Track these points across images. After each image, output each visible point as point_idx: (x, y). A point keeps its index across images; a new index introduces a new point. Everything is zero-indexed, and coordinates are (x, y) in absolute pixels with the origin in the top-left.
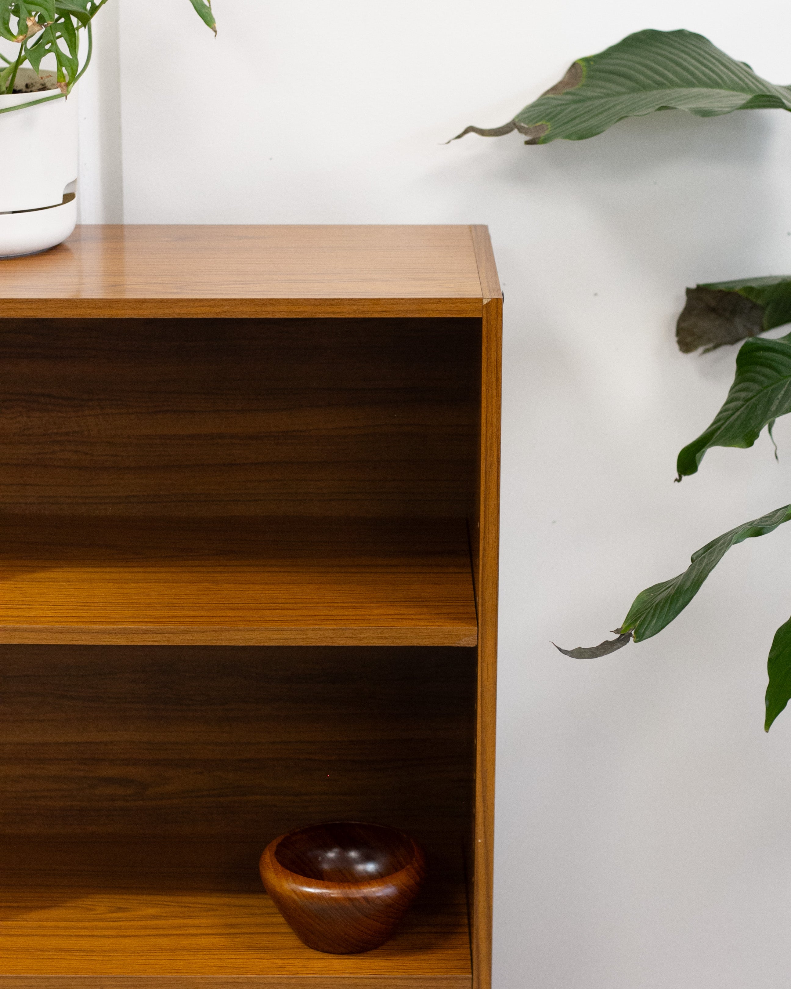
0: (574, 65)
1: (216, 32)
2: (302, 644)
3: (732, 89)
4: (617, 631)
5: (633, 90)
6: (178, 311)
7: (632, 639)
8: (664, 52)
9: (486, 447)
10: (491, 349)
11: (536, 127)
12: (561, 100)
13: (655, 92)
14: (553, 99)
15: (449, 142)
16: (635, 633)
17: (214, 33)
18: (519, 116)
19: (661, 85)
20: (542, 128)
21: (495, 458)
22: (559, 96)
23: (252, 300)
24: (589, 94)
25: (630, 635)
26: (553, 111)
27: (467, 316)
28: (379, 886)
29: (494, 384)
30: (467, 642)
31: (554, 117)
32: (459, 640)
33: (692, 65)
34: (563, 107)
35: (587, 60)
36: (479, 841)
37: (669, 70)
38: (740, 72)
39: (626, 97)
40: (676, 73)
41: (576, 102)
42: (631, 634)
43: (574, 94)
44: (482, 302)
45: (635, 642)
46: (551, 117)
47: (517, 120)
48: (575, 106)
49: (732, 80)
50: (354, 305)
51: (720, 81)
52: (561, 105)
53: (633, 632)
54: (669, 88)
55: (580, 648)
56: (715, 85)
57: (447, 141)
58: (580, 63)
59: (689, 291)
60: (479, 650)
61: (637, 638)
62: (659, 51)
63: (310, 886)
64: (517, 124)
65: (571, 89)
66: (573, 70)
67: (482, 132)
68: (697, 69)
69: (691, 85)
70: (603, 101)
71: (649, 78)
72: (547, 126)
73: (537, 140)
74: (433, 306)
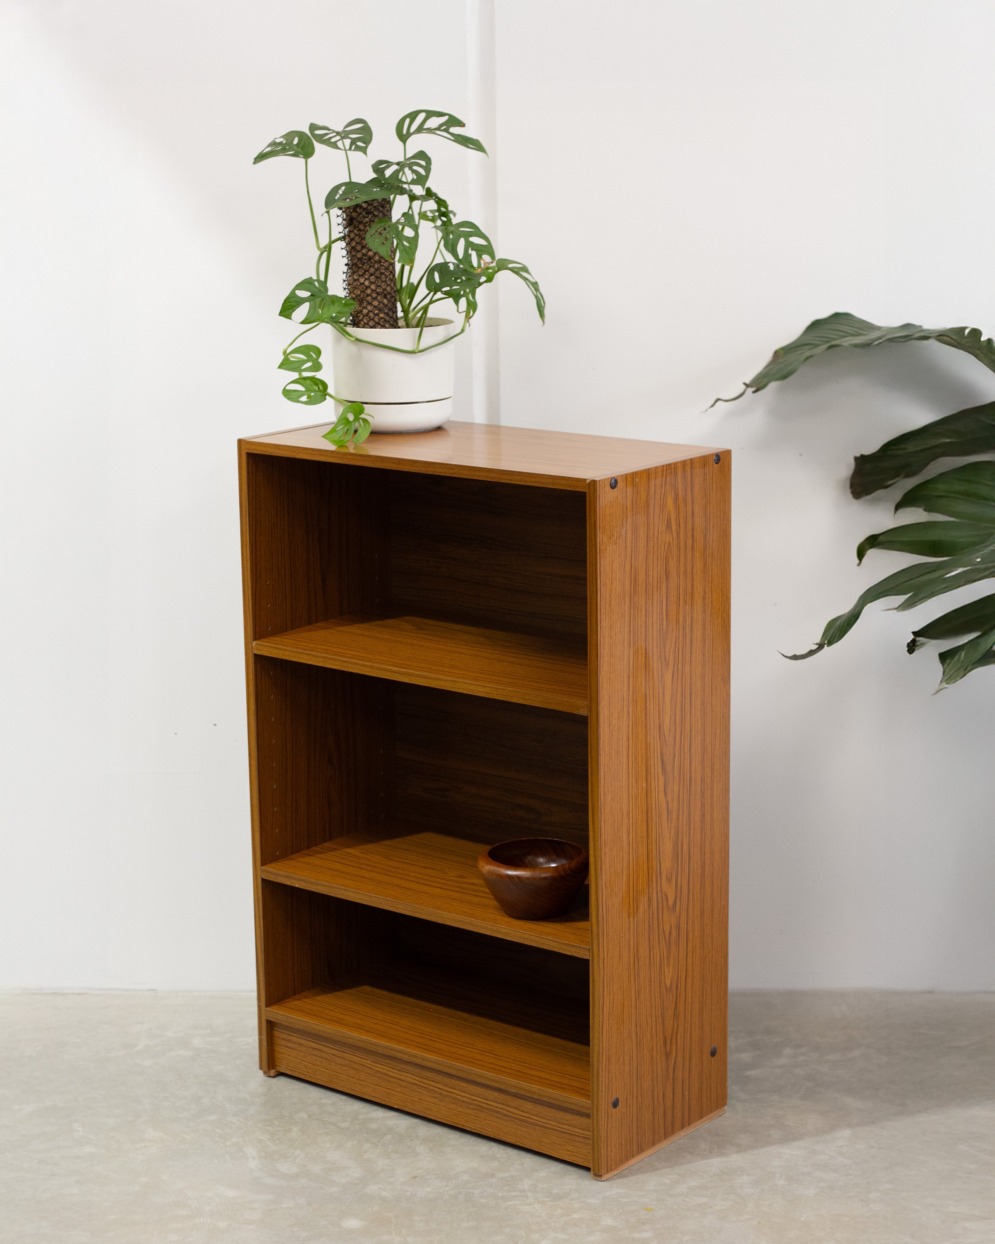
1: (544, 323)
4: (817, 644)
6: (432, 469)
7: (826, 646)
17: (543, 323)
25: (825, 644)
27: (580, 490)
30: (583, 712)
36: (591, 852)
44: (586, 482)
45: (828, 647)
50: (520, 476)
53: (826, 642)
55: (795, 655)
59: (856, 459)
60: (589, 718)
61: (829, 645)
74: (561, 482)
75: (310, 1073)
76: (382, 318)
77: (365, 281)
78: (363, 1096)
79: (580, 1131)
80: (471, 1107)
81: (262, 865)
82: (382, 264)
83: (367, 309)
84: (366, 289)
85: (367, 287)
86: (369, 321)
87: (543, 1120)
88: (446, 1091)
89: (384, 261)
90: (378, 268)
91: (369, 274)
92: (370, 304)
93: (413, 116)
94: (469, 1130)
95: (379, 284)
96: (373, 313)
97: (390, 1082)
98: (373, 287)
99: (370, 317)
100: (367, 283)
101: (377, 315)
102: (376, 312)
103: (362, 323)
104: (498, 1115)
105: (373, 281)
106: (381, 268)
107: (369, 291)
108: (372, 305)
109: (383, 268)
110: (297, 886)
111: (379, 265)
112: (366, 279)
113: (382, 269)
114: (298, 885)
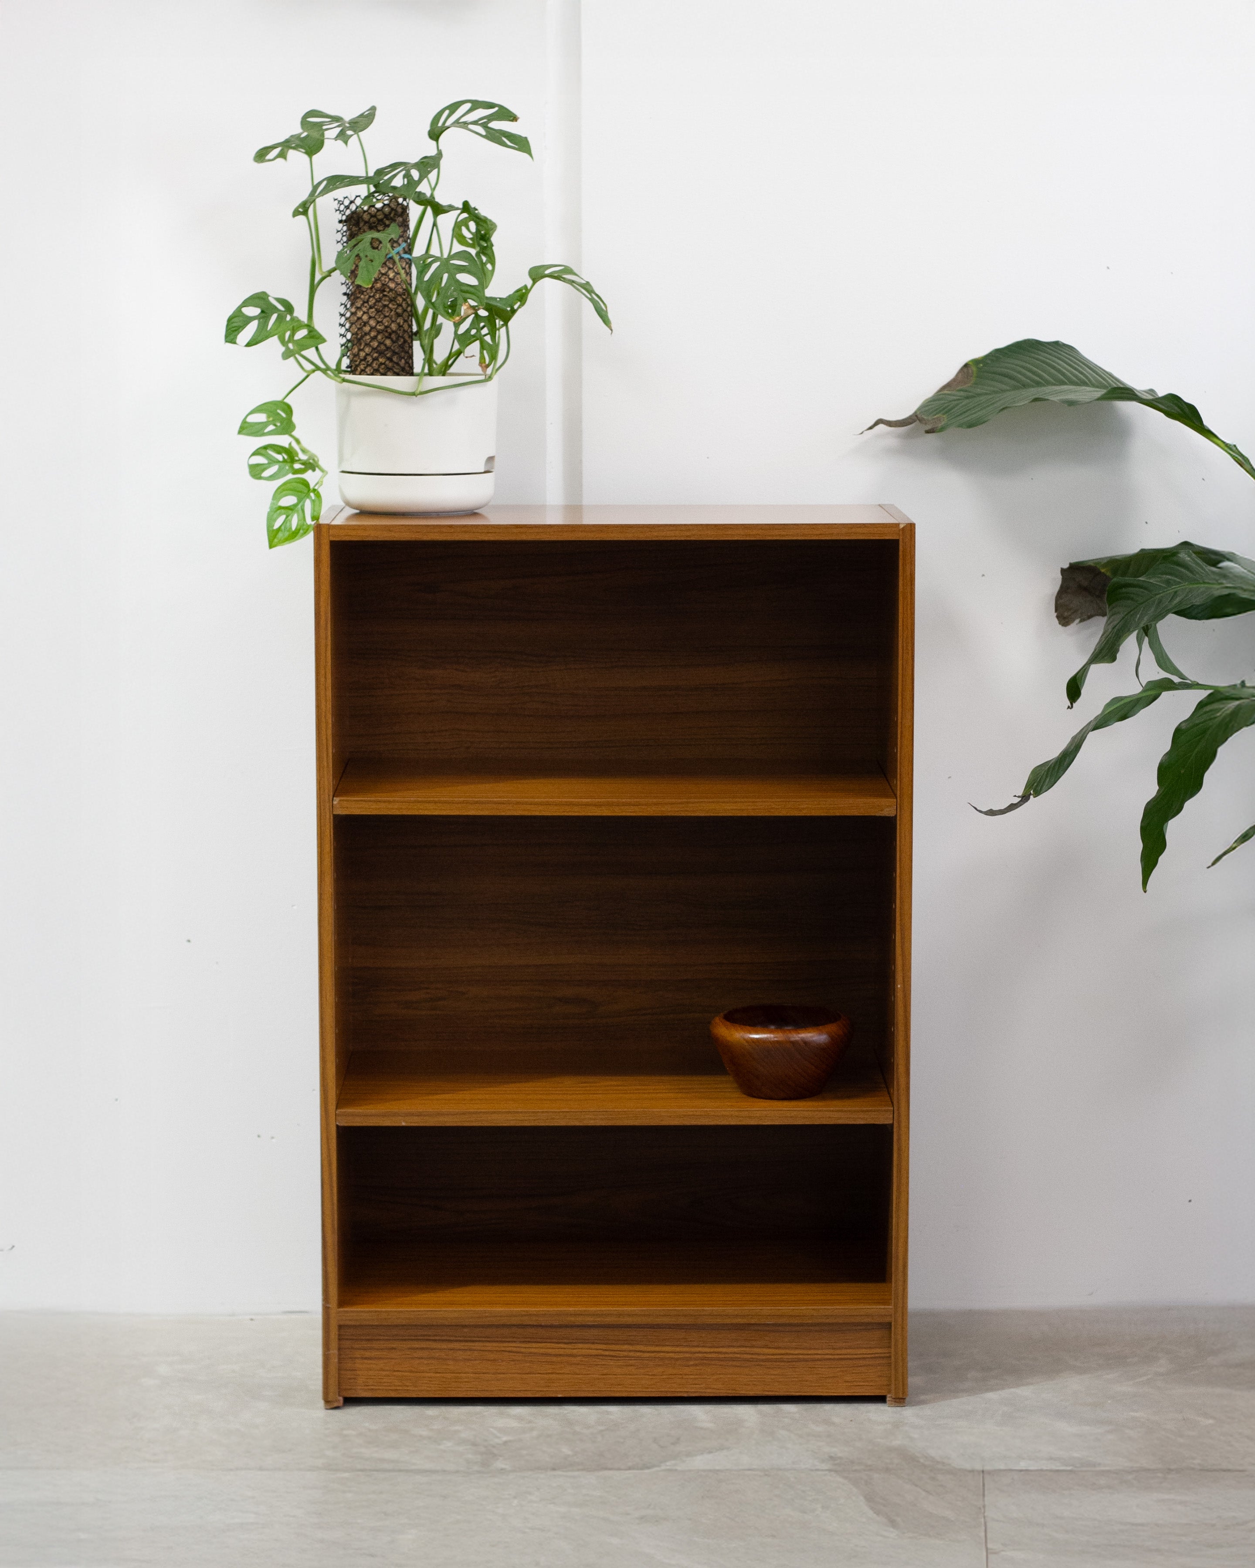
0: (966, 366)
2: (752, 814)
3: (1097, 387)
4: (1020, 795)
5: (1015, 388)
7: (1031, 797)
8: (1040, 357)
9: (903, 646)
10: (906, 565)
11: (934, 419)
12: (954, 395)
13: (1033, 389)
14: (949, 395)
15: (862, 433)
16: (1033, 791)
18: (919, 409)
19: (1038, 384)
20: (939, 419)
21: (910, 655)
22: (954, 392)
23: (716, 525)
24: (979, 391)
26: (949, 405)
27: (887, 538)
28: (814, 1032)
29: (909, 594)
30: (888, 812)
31: (950, 410)
32: (882, 811)
33: (1065, 368)
34: (956, 402)
35: (976, 362)
36: (899, 986)
37: (1044, 371)
38: (1105, 375)
39: (1008, 393)
40: (1050, 374)
41: (967, 398)
42: (1031, 793)
43: (966, 391)
44: (899, 527)
45: (1034, 797)
46: (947, 410)
47: (918, 413)
48: (967, 401)
49: (1097, 380)
51: (1086, 380)
52: (955, 400)
53: (1032, 792)
54: (1044, 386)
56: (1084, 384)
57: (860, 432)
58: (970, 363)
59: (1063, 571)
60: (898, 818)
61: (1035, 794)
62: (1037, 356)
63: (757, 1033)
64: (919, 416)
65: (965, 387)
66: (965, 370)
67: (889, 424)
68: (1068, 371)
69: (1063, 383)
70: (990, 397)
71: (1027, 377)
72: (944, 418)
73: (935, 429)
75: (407, 1386)
76: (381, 364)
77: (363, 315)
78: (502, 1395)
79: (869, 1351)
80: (692, 1363)
81: (338, 1107)
82: (385, 293)
83: (365, 352)
84: (365, 325)
85: (365, 324)
86: (365, 368)
87: (810, 1352)
88: (648, 1352)
89: (388, 290)
90: (380, 298)
91: (368, 307)
92: (367, 345)
93: (453, 107)
94: (685, 1395)
95: (380, 320)
96: (372, 356)
97: (552, 1363)
98: (372, 323)
99: (368, 361)
100: (365, 318)
101: (376, 359)
102: (376, 355)
103: (359, 369)
104: (734, 1363)
105: (373, 315)
106: (384, 298)
107: (367, 329)
108: (370, 346)
109: (387, 299)
110: (404, 1124)
111: (381, 295)
112: (364, 313)
113: (385, 301)
114: (406, 1122)
